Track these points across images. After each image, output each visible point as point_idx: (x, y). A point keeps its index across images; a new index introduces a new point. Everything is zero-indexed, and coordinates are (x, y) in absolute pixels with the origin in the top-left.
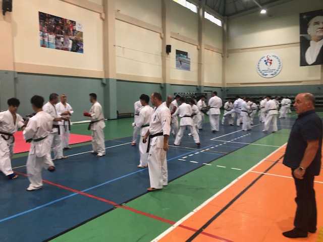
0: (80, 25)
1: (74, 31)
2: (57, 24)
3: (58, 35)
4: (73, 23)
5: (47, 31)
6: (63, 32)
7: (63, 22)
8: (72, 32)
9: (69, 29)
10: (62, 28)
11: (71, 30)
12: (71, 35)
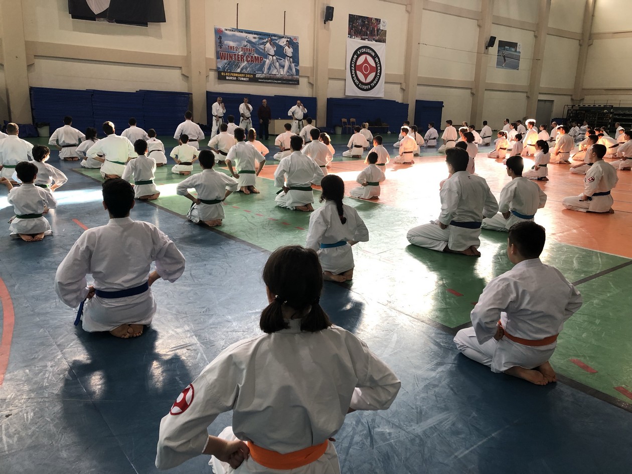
0: (384, 23)
1: (378, 30)
2: (363, 25)
3: (363, 37)
4: (378, 21)
5: (355, 33)
6: (368, 32)
7: (369, 22)
8: (376, 31)
9: (373, 29)
10: (367, 29)
11: (376, 29)
12: (374, 35)
